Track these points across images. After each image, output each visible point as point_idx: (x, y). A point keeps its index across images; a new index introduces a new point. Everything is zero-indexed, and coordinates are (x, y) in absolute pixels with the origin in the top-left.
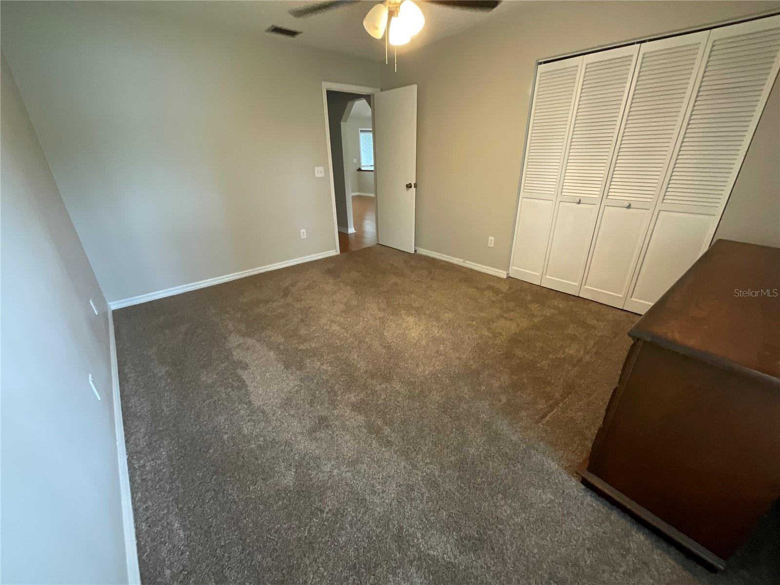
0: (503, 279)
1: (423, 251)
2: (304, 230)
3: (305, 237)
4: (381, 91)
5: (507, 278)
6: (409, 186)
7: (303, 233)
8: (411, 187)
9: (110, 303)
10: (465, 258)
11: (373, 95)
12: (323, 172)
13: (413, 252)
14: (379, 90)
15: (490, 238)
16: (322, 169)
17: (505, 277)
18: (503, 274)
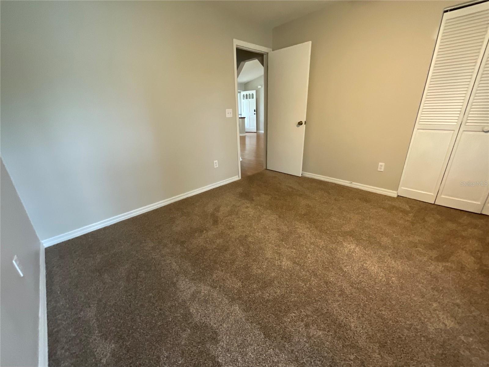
0: (394, 198)
1: (308, 175)
2: (216, 161)
3: (217, 166)
4: (273, 51)
5: (397, 197)
6: (300, 123)
7: (216, 163)
8: (302, 124)
9: (43, 242)
10: (352, 180)
11: (268, 53)
12: (232, 113)
13: (300, 176)
14: (271, 49)
15: (380, 164)
16: (230, 110)
17: (395, 196)
18: (393, 194)
